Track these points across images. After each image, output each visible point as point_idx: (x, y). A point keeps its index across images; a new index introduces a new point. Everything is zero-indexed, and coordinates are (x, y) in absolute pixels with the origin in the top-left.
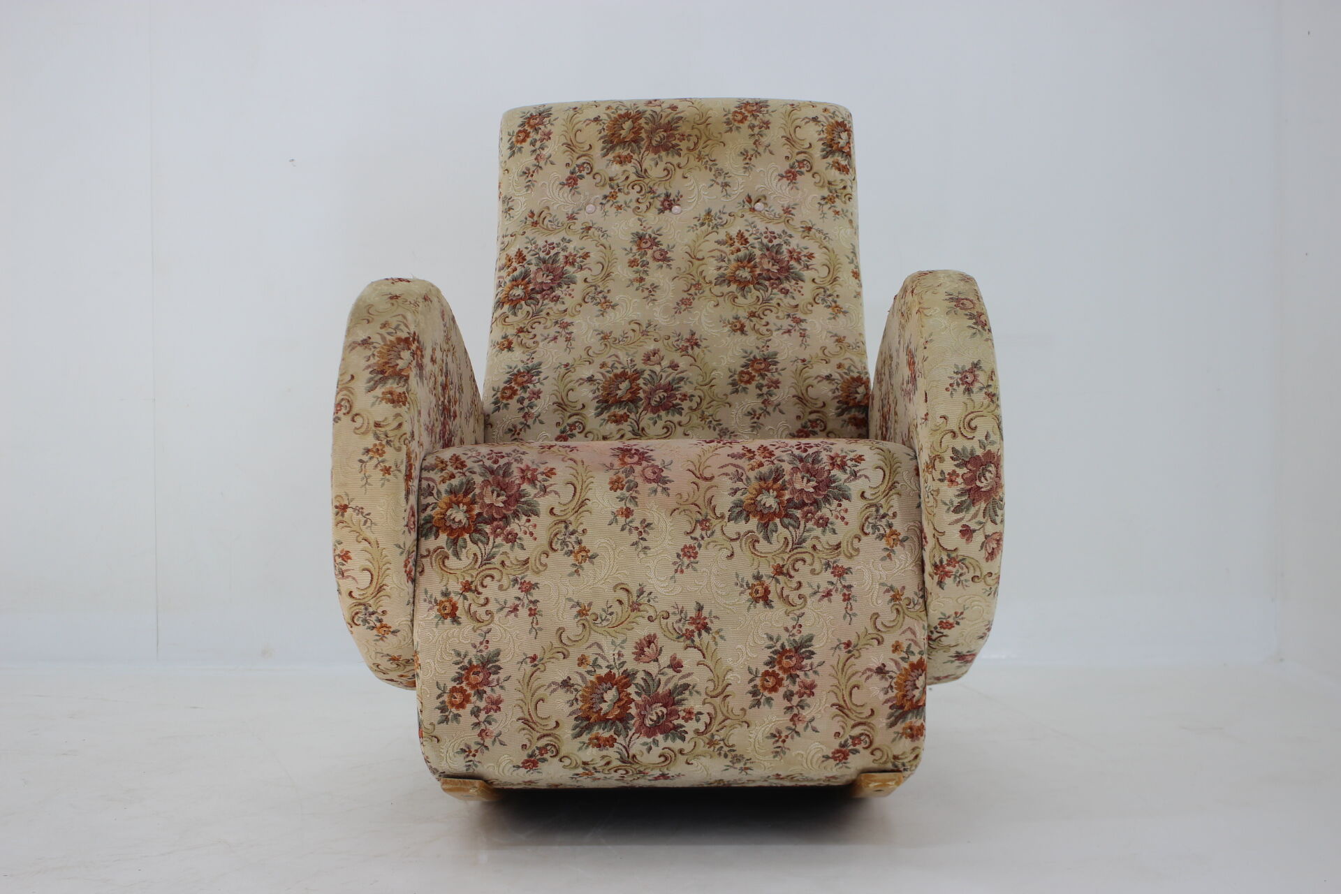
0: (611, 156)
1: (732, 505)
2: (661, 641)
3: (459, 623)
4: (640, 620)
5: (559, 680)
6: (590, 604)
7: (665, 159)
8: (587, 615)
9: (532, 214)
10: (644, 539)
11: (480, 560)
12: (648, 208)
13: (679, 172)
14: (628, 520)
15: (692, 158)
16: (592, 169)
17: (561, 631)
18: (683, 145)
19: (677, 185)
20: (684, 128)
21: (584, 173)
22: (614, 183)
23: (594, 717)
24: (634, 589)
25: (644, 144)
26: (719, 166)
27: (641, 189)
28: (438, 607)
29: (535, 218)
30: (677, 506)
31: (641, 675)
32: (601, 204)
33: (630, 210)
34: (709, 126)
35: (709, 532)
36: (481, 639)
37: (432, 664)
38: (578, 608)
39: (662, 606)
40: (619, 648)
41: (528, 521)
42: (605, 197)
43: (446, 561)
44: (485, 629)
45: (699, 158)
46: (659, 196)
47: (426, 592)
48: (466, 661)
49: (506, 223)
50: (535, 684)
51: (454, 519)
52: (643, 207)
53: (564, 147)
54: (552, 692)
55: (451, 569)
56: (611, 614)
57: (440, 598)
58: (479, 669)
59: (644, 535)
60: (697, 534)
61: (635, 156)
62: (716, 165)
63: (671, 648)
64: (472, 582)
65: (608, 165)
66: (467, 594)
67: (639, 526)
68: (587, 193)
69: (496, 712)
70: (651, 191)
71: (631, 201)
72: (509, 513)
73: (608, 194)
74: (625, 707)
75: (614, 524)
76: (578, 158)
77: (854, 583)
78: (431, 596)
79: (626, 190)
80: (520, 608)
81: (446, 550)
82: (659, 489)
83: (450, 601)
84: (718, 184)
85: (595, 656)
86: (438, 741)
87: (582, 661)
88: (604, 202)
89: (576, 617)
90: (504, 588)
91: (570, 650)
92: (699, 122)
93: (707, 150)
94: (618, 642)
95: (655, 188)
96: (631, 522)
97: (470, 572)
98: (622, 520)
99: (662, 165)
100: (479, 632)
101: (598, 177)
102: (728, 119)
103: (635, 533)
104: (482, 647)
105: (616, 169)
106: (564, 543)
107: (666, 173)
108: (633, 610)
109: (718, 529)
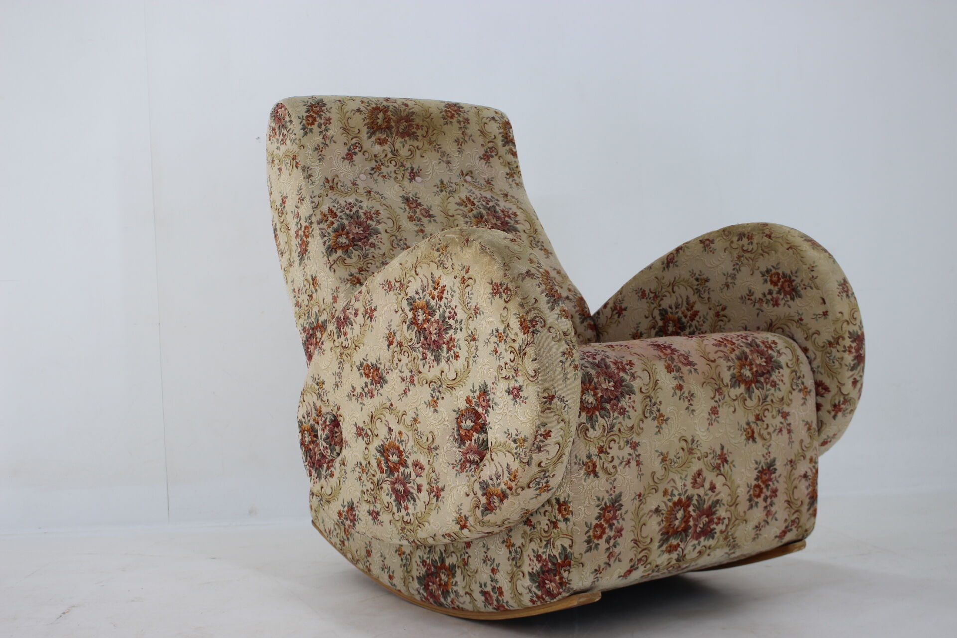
0: (373, 138)
1: (730, 377)
2: (705, 473)
3: (598, 477)
4: (693, 460)
5: (654, 508)
6: (668, 453)
7: (409, 142)
8: (666, 460)
9: (328, 181)
10: (691, 405)
11: (606, 430)
12: (403, 178)
13: (418, 152)
14: (682, 392)
15: (426, 142)
16: (362, 147)
17: (654, 473)
18: (419, 133)
19: (418, 162)
20: (418, 121)
21: (357, 150)
22: (378, 159)
23: (671, 531)
24: (689, 439)
25: (394, 130)
26: (443, 149)
27: (396, 164)
28: (584, 467)
29: (331, 184)
30: (704, 381)
31: (696, 498)
32: (370, 174)
33: (392, 180)
34: (433, 120)
35: (722, 396)
36: (611, 486)
37: (583, 510)
38: (662, 456)
39: (704, 448)
40: (684, 481)
41: (630, 398)
42: (373, 169)
43: (587, 432)
44: (613, 478)
45: (430, 143)
46: (407, 169)
47: (576, 457)
48: (603, 503)
49: (311, 187)
50: (641, 514)
51: (588, 402)
52: (400, 177)
53: (342, 130)
54: (650, 518)
55: (590, 438)
56: (679, 458)
57: (586, 460)
58: (610, 509)
59: (691, 402)
60: (716, 399)
61: (389, 139)
62: (441, 148)
63: (710, 476)
64: (603, 446)
65: (372, 145)
66: (601, 455)
67: (687, 395)
68: (360, 166)
69: (619, 538)
70: (403, 166)
71: (391, 172)
72: (618, 394)
73: (374, 167)
74: (687, 522)
75: (675, 396)
76: (352, 139)
77: (792, 422)
78: (580, 460)
79: (387, 165)
80: (631, 461)
81: (586, 424)
82: (693, 370)
83: (592, 461)
84: (443, 161)
85: (672, 489)
86: (583, 566)
87: (665, 493)
88: (372, 172)
89: (661, 463)
90: (621, 448)
91: (659, 486)
92: (426, 116)
93: (434, 137)
94: (683, 476)
95: (405, 163)
96: (683, 393)
97: (602, 438)
98: (678, 392)
99: (407, 147)
100: (610, 481)
101: (367, 154)
102: (443, 115)
103: (686, 400)
104: (612, 492)
105: (378, 148)
106: (651, 412)
107: (410, 152)
108: (690, 454)
109: (726, 393)
